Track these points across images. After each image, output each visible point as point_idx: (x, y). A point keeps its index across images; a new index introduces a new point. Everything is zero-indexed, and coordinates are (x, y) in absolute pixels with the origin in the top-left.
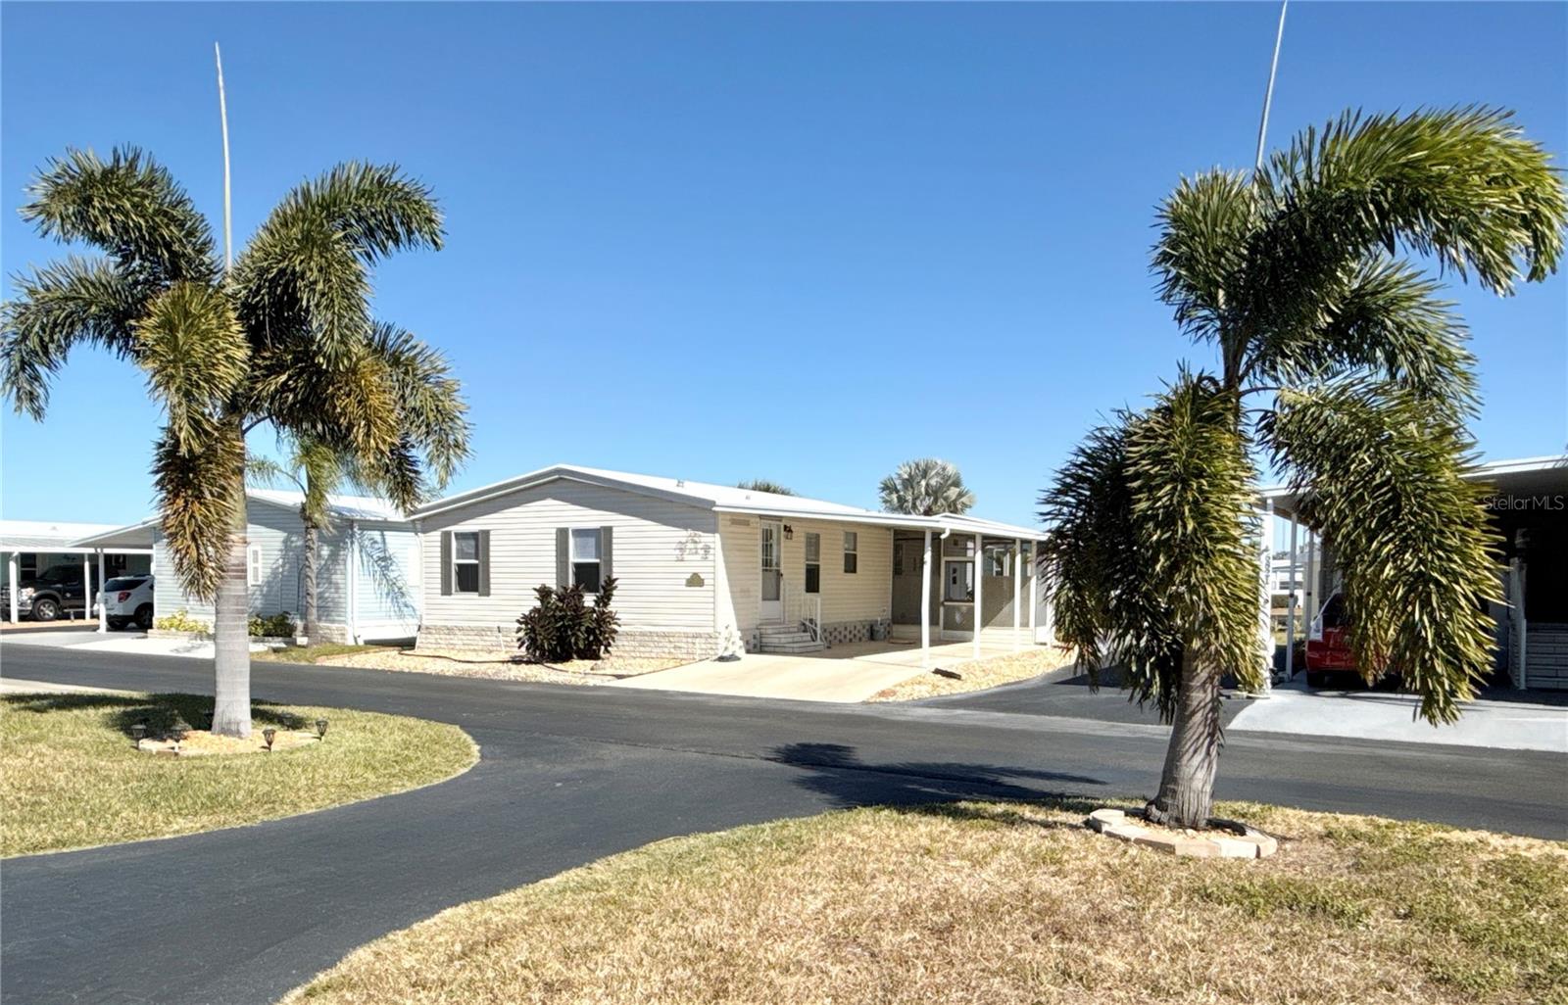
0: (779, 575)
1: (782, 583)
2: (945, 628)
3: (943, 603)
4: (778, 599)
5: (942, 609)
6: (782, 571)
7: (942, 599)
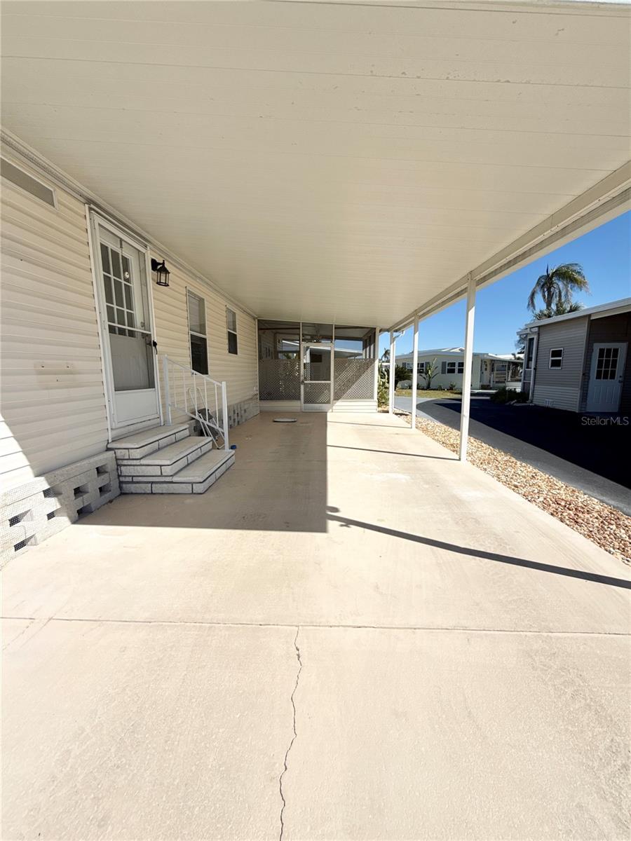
0: (150, 344)
1: (156, 358)
2: (305, 402)
3: (303, 382)
4: (151, 384)
5: (302, 387)
6: (155, 338)
7: (302, 378)
